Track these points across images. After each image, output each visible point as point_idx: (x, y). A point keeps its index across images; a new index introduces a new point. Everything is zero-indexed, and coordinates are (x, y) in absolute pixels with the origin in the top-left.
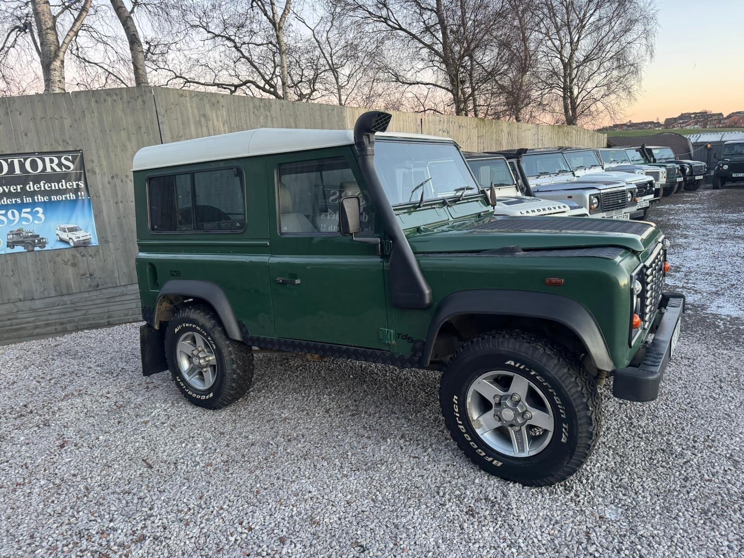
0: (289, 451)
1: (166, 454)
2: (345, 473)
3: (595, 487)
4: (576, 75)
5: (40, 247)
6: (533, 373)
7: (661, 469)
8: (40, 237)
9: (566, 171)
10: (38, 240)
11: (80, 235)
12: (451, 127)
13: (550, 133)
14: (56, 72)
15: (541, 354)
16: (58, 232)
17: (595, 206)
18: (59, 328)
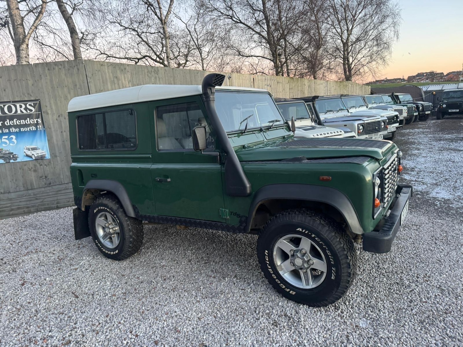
0: (164, 286)
1: (87, 289)
2: (198, 299)
3: (354, 307)
4: (351, 50)
5: (14, 160)
6: (313, 236)
7: (396, 295)
8: (14, 154)
9: (344, 110)
10: (13, 156)
11: (39, 153)
12: (272, 83)
13: (335, 86)
14: (23, 52)
15: (318, 223)
16: (25, 151)
17: (361, 131)
18: (26, 210)
